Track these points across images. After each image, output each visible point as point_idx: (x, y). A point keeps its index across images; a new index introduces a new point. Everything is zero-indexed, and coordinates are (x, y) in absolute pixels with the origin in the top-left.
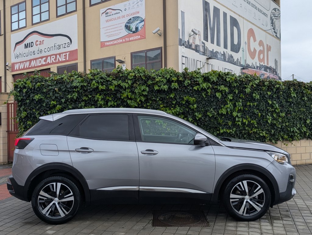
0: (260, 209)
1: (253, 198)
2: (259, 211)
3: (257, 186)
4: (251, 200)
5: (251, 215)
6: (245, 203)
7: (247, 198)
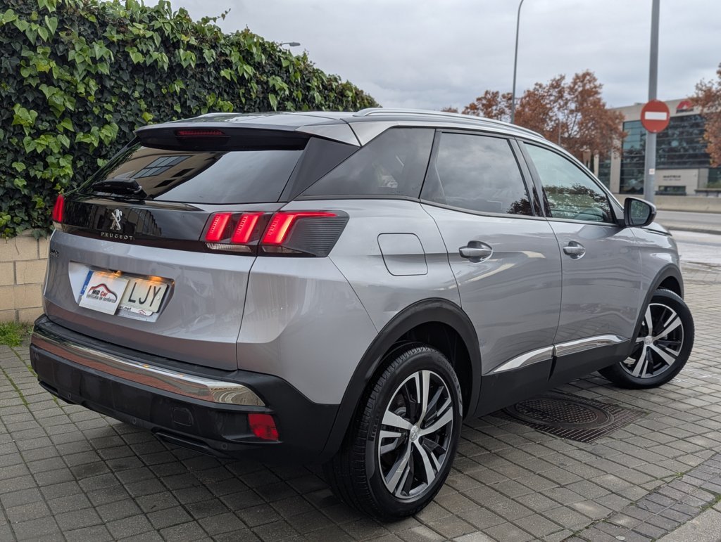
0: (674, 360)
1: (660, 339)
2: (670, 365)
3: (670, 313)
4: (656, 343)
5: (656, 374)
6: (644, 352)
7: (649, 341)
